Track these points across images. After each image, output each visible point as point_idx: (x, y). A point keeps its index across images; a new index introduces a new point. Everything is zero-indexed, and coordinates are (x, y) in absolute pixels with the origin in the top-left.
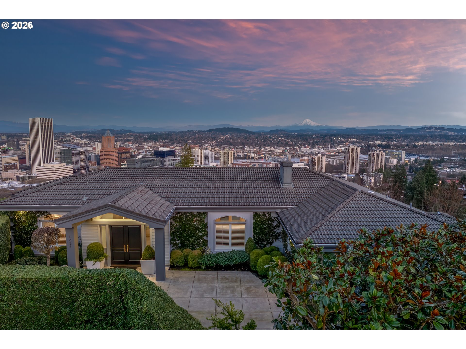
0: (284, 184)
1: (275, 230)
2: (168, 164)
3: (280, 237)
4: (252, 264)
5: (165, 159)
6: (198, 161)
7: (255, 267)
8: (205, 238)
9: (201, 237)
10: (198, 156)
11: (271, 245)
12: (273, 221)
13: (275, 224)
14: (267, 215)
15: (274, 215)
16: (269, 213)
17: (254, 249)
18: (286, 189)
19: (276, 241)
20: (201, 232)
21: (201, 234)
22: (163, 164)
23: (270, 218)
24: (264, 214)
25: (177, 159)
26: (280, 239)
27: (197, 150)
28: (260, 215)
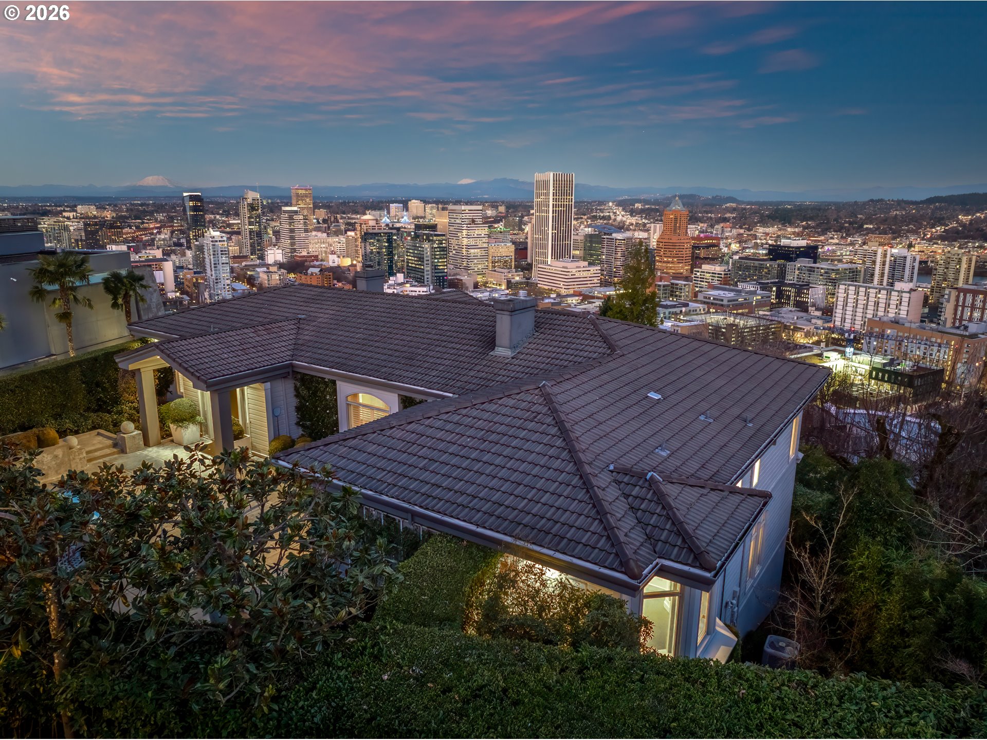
2: (796, 276)
5: (790, 265)
6: (872, 275)
10: (874, 262)
22: (784, 278)
25: (818, 268)
27: (873, 248)
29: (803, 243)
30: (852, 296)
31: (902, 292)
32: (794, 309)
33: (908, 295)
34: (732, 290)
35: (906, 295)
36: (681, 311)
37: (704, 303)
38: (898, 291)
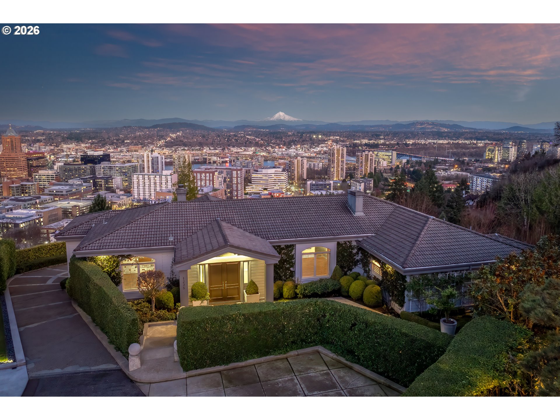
0: (356, 213)
1: (355, 257)
2: (102, 173)
3: (359, 263)
4: (343, 290)
5: (97, 166)
6: (144, 168)
7: (348, 292)
8: (292, 269)
9: (288, 269)
10: (143, 161)
11: (351, 271)
12: (353, 249)
13: (355, 251)
14: (348, 244)
15: (354, 244)
16: (350, 242)
17: (343, 276)
18: (359, 217)
19: (355, 267)
20: (289, 264)
21: (288, 266)
22: (95, 174)
23: (351, 246)
24: (345, 243)
25: (114, 167)
26: (358, 265)
27: (142, 153)
28: (342, 244)
29: (101, 153)
30: (141, 181)
31: (167, 176)
32: (106, 192)
33: (170, 177)
34: (67, 185)
35: (169, 177)
36: (36, 202)
37: (50, 195)
38: (165, 175)
